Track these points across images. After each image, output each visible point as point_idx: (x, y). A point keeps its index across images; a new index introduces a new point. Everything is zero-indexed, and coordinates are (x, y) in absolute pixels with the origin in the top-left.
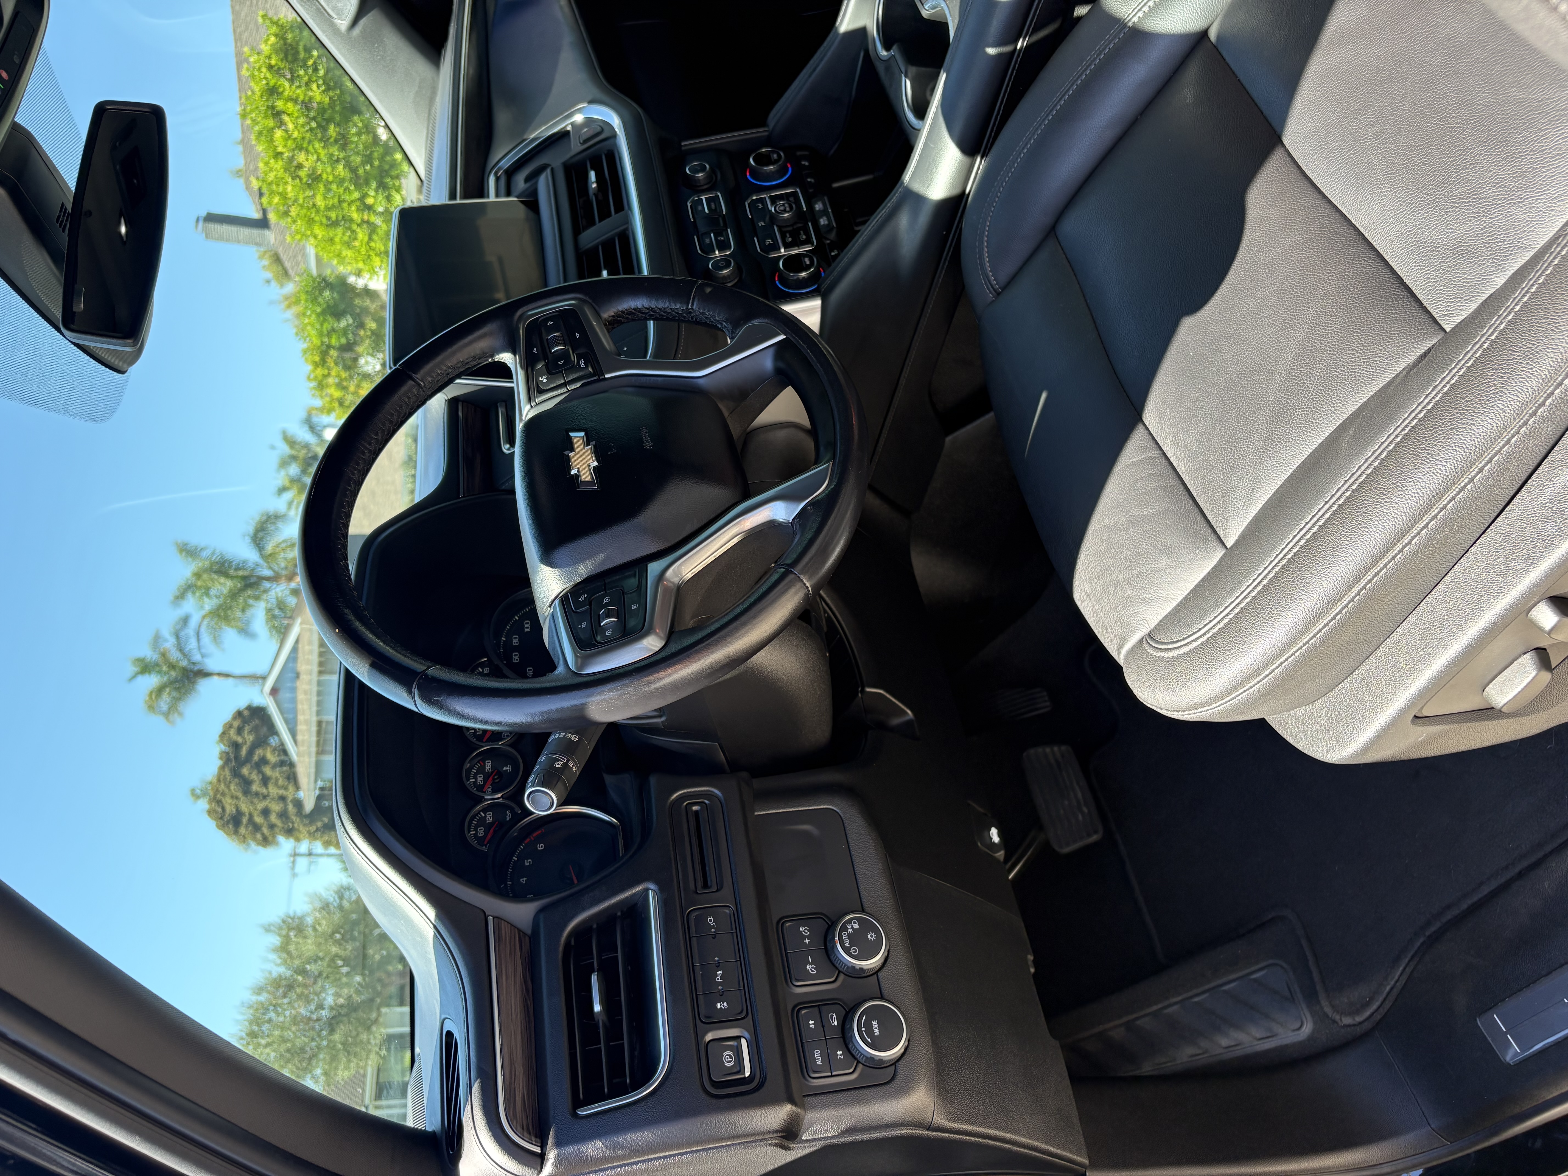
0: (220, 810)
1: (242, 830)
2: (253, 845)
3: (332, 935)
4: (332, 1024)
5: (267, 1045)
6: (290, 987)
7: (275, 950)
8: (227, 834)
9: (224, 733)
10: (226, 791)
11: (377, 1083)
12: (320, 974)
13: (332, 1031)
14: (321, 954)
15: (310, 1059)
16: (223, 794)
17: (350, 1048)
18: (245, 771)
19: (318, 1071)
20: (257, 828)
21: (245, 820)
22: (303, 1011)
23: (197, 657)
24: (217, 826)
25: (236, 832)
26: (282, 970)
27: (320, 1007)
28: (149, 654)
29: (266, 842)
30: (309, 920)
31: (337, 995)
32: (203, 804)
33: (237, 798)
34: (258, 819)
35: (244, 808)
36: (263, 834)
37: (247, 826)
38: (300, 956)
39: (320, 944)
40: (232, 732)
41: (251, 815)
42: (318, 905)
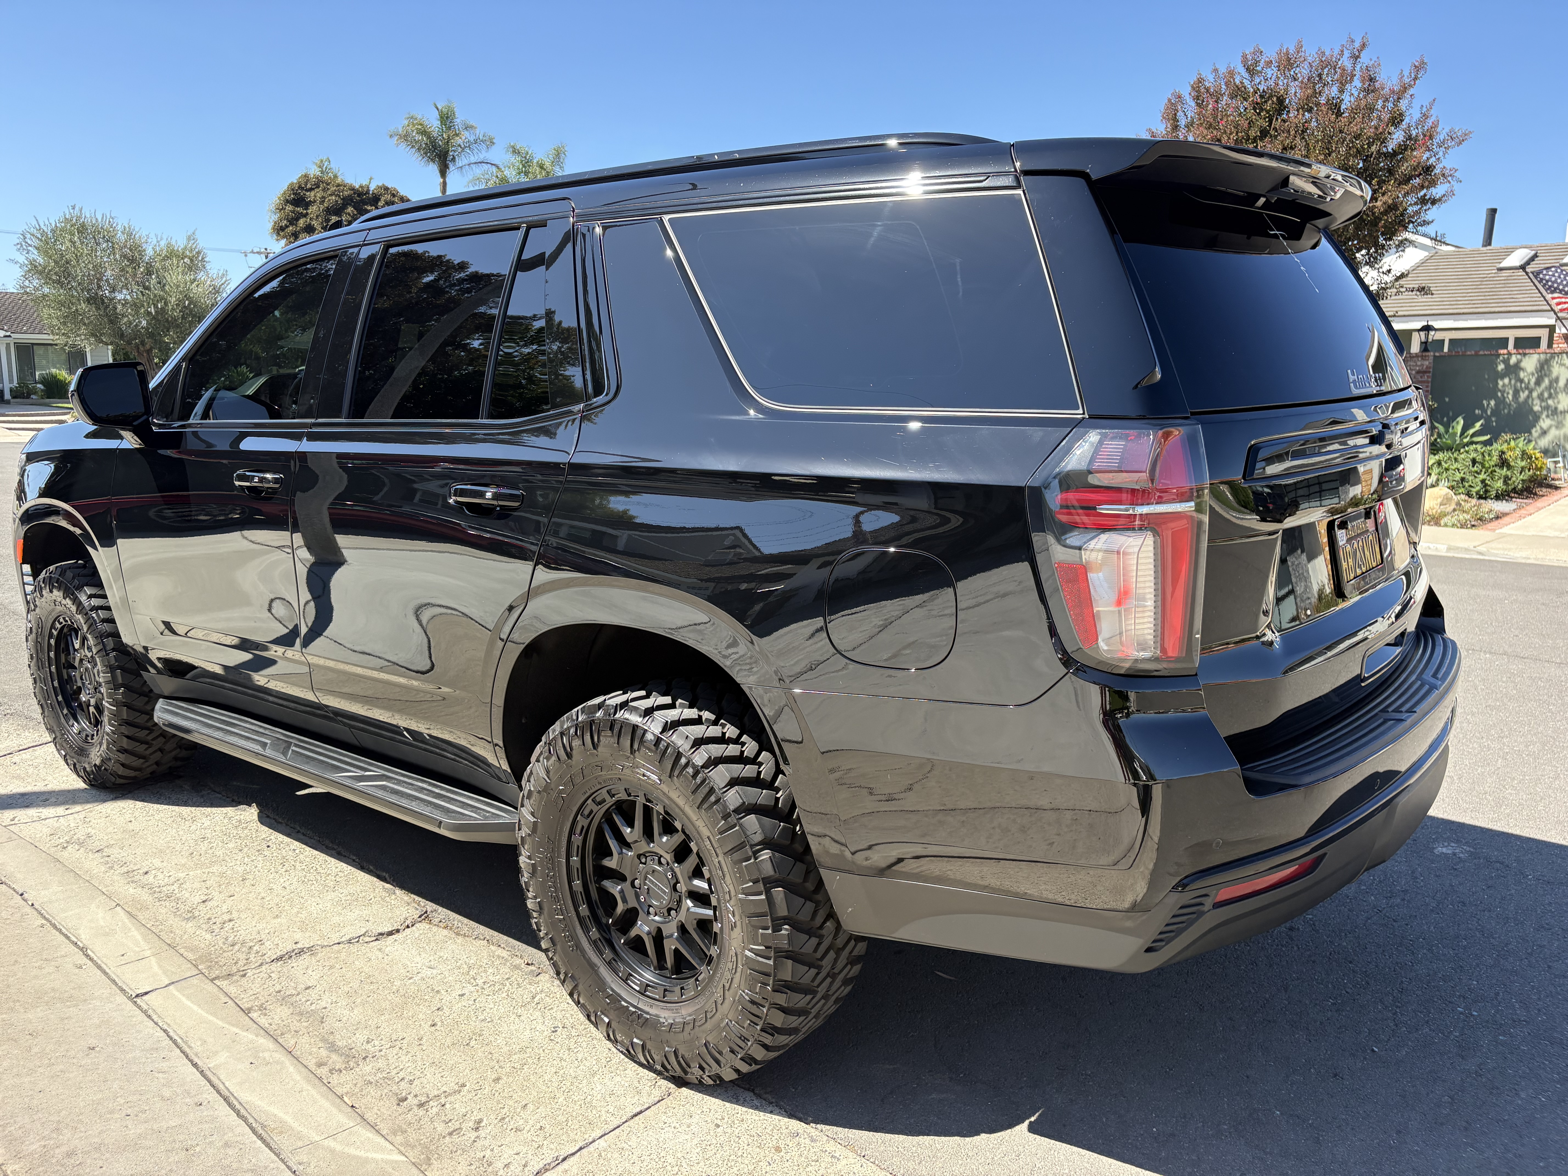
0: (309, 186)
1: (289, 208)
2: (276, 217)
3: (187, 297)
4: (95, 300)
5: (73, 243)
6: (132, 261)
7: (169, 245)
8: (284, 193)
9: (387, 189)
10: (329, 192)
11: (33, 344)
12: (148, 288)
13: (88, 301)
14: (167, 288)
15: (59, 282)
16: (324, 190)
17: (73, 318)
18: (350, 209)
19: (46, 290)
20: (293, 221)
21: (300, 210)
22: (109, 273)
23: (460, 162)
24: (292, 184)
25: (287, 201)
26: (149, 252)
27: (113, 290)
28: (458, 120)
29: (279, 230)
30: (201, 276)
31: (125, 303)
32: (314, 171)
33: (322, 202)
34: (302, 222)
35: (313, 210)
36: (287, 227)
37: (293, 212)
38: (164, 268)
39: (178, 287)
40: (388, 197)
41: (306, 215)
42: (217, 283)
